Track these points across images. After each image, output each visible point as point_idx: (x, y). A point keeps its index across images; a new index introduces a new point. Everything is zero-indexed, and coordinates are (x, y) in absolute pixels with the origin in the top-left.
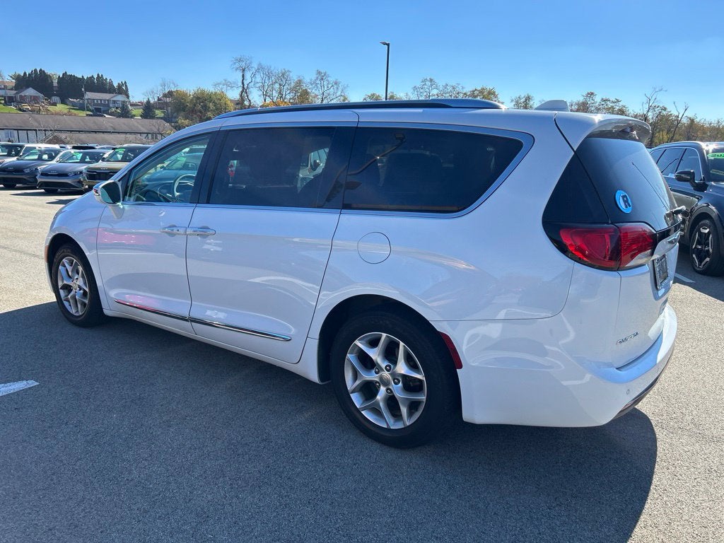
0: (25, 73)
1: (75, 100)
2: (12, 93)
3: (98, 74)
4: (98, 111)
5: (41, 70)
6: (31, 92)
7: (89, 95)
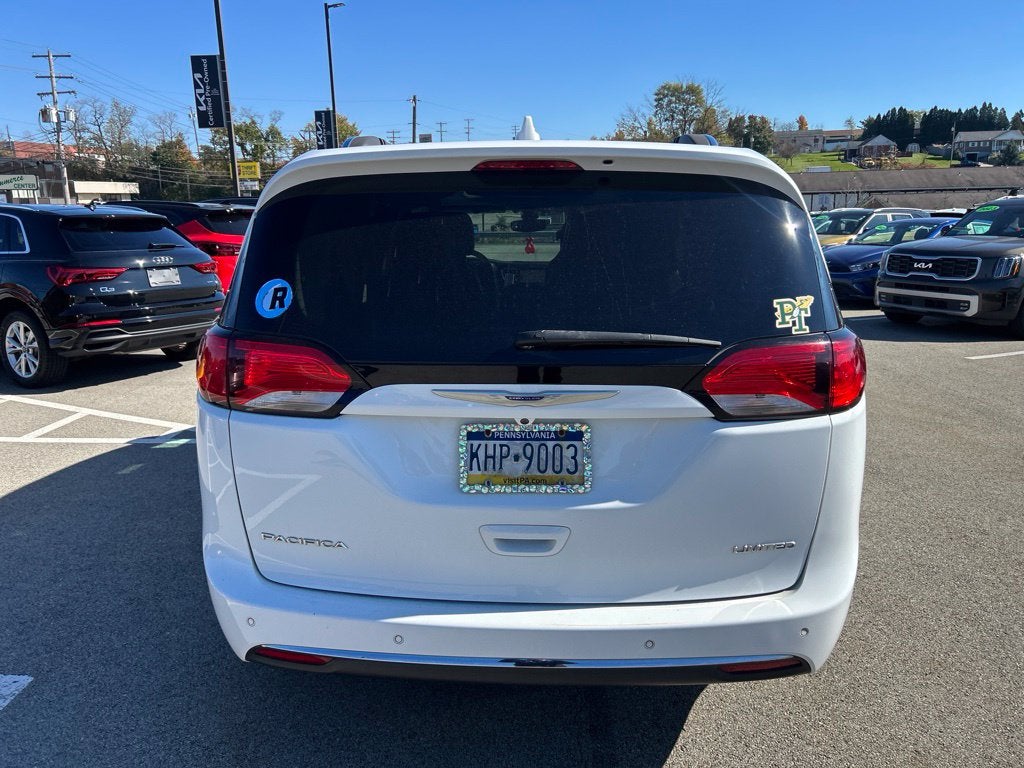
0: (879, 116)
1: (940, 146)
2: (855, 145)
3: (985, 104)
4: (970, 160)
5: (901, 109)
6: (880, 140)
7: (963, 136)
